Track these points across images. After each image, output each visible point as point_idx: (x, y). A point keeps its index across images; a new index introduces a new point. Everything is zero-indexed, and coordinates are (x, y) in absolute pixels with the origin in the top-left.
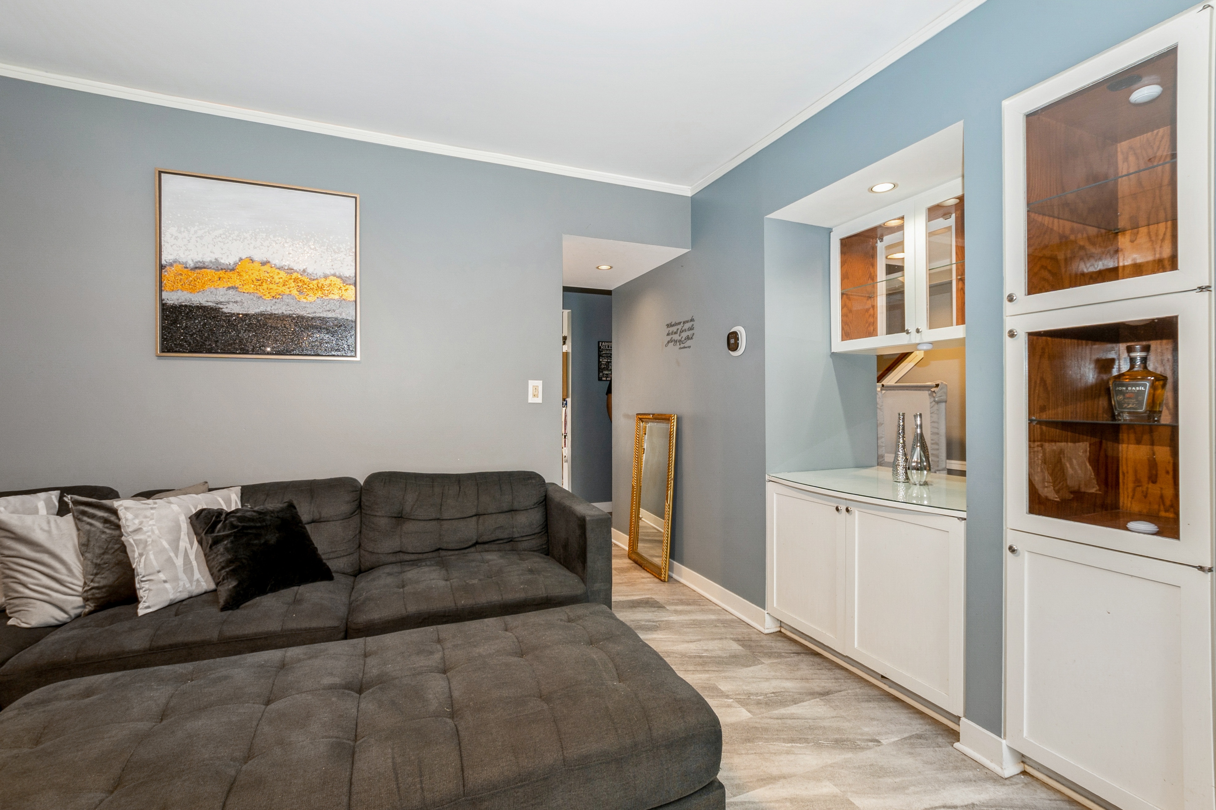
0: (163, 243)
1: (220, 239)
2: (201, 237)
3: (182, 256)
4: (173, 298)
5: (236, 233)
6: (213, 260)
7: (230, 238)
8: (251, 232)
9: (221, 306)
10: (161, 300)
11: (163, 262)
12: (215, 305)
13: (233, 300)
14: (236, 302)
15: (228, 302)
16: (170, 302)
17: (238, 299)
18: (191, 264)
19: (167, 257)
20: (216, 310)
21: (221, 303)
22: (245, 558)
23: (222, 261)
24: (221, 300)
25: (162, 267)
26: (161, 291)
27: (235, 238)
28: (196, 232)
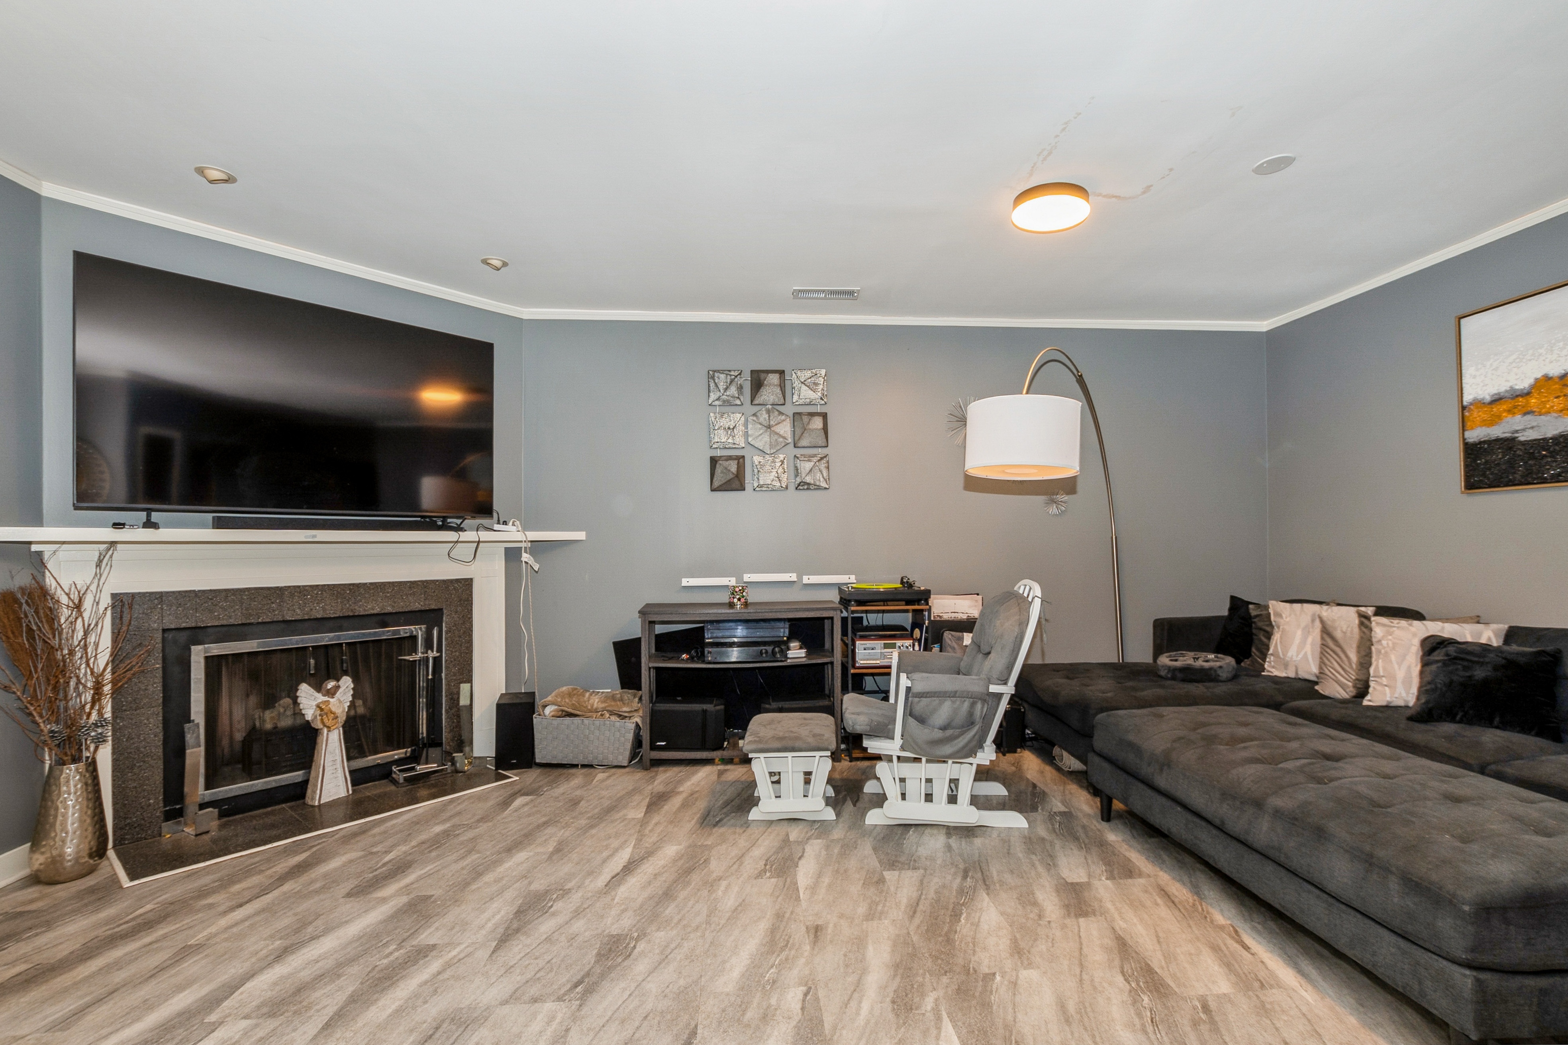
0: (1464, 385)
1: (1514, 365)
2: (1496, 369)
3: (1480, 393)
4: (1474, 435)
5: (1531, 352)
6: (1508, 389)
7: (1524, 360)
8: (1546, 345)
9: (1517, 435)
10: (1464, 439)
11: (1465, 403)
12: (1510, 435)
13: (1529, 426)
14: (1532, 428)
15: (1524, 430)
16: (1471, 440)
17: (1534, 424)
18: (1488, 399)
19: (1468, 398)
20: (1513, 439)
21: (1517, 431)
22: (1441, 683)
23: (1517, 387)
24: (1517, 428)
25: (1464, 408)
26: (1464, 431)
27: (1529, 358)
28: (1491, 365)
